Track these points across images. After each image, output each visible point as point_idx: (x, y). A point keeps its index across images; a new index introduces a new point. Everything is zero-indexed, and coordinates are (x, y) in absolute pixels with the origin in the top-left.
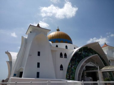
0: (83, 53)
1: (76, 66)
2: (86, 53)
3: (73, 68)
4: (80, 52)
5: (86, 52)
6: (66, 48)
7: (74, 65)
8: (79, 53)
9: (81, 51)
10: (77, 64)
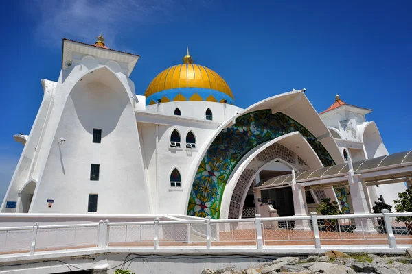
0: (254, 130)
1: (228, 171)
2: (265, 131)
3: (214, 179)
4: (245, 128)
5: (265, 126)
6: (207, 118)
7: (219, 168)
8: (241, 130)
9: (248, 124)
10: (230, 167)
